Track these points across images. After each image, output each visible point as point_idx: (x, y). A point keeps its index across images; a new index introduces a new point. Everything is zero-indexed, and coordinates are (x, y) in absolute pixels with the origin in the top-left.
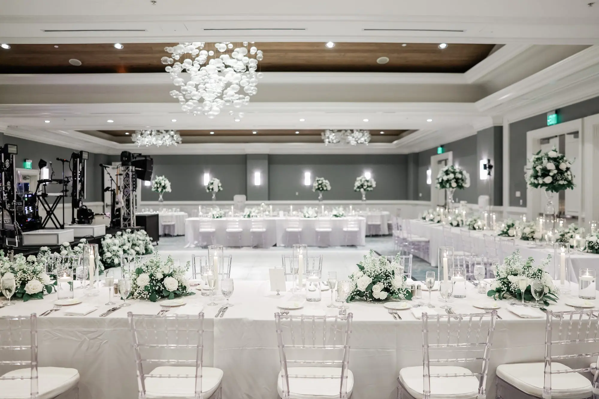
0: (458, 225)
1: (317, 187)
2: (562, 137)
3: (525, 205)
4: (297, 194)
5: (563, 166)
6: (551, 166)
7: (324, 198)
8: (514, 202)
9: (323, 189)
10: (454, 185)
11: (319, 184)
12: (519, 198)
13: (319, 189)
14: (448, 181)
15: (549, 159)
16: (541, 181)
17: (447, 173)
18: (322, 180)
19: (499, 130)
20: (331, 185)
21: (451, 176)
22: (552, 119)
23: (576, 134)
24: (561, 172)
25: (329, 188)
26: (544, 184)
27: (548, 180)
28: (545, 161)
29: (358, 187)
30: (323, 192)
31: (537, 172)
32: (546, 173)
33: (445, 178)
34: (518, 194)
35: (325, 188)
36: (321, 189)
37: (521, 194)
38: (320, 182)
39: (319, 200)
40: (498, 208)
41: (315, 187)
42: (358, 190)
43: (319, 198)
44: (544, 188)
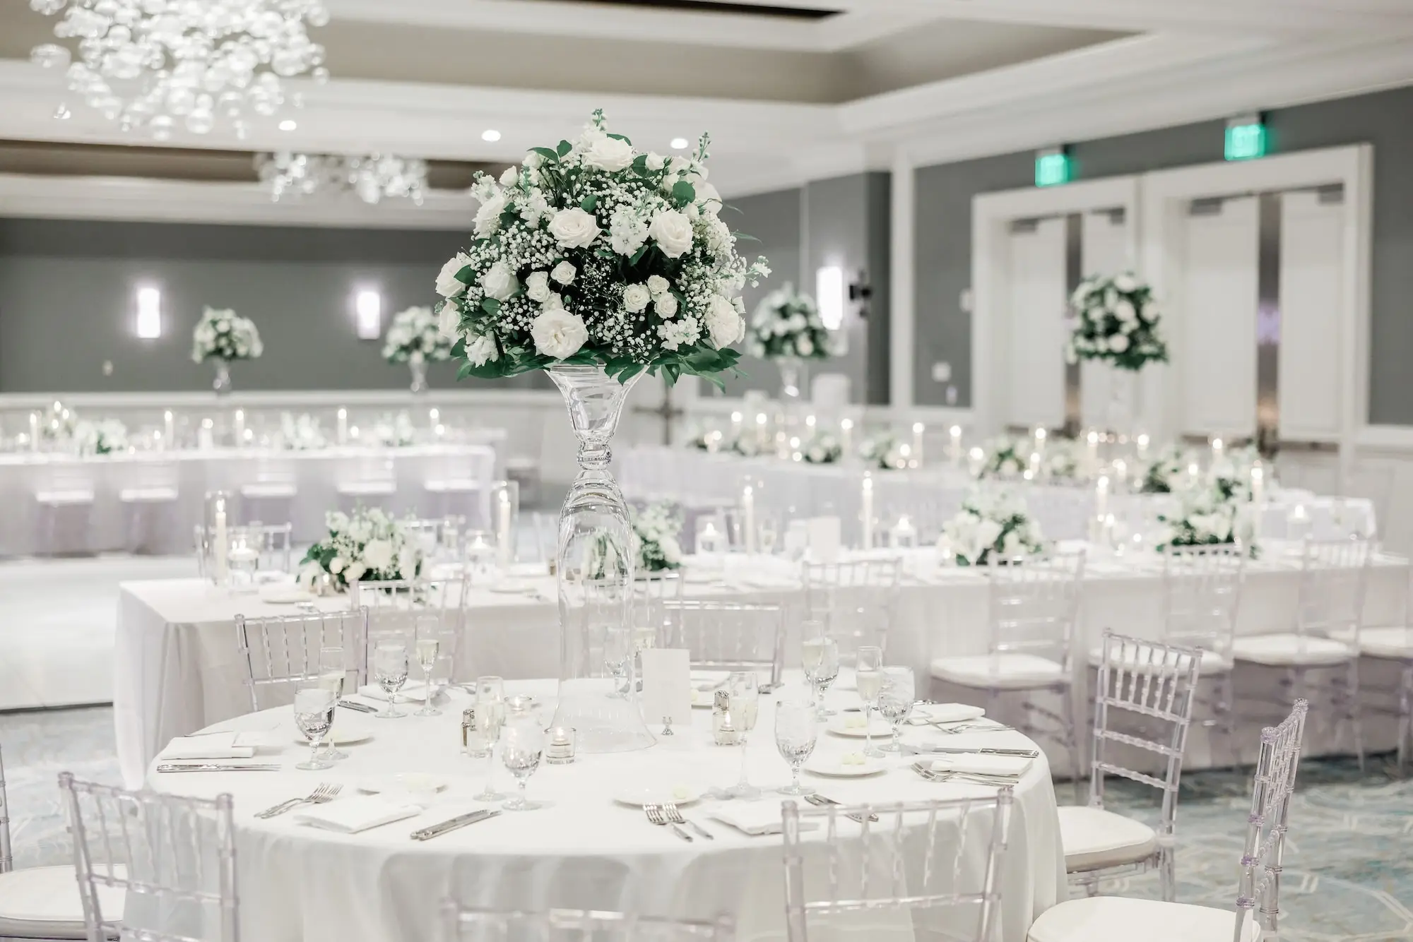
0: (828, 459)
1: (211, 346)
2: (1074, 221)
3: (965, 400)
4: (108, 368)
5: (1149, 312)
6: (1124, 311)
7: (238, 384)
8: (927, 394)
9: (234, 355)
10: (805, 346)
11: (220, 335)
12: (943, 386)
13: (219, 351)
14: (790, 337)
15: (1121, 294)
16: (1101, 345)
17: (784, 312)
18: (229, 321)
19: (880, 183)
20: (262, 337)
21: (797, 322)
22: (1051, 168)
23: (1117, 214)
24: (1145, 325)
25: (257, 349)
26: (1109, 353)
27: (1119, 343)
28: (1111, 298)
29: (406, 349)
30: (235, 363)
31: (1091, 324)
32: (1113, 326)
33: (781, 327)
34: (942, 372)
35: (242, 350)
36: (228, 352)
37: (954, 372)
38: (223, 327)
39: (219, 392)
40: (878, 412)
41: (203, 344)
42: (402, 357)
43: (218, 384)
44: (1111, 361)
